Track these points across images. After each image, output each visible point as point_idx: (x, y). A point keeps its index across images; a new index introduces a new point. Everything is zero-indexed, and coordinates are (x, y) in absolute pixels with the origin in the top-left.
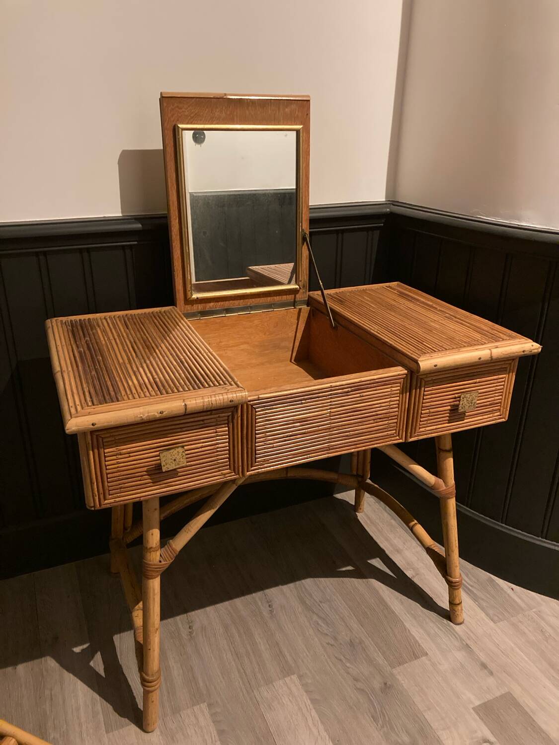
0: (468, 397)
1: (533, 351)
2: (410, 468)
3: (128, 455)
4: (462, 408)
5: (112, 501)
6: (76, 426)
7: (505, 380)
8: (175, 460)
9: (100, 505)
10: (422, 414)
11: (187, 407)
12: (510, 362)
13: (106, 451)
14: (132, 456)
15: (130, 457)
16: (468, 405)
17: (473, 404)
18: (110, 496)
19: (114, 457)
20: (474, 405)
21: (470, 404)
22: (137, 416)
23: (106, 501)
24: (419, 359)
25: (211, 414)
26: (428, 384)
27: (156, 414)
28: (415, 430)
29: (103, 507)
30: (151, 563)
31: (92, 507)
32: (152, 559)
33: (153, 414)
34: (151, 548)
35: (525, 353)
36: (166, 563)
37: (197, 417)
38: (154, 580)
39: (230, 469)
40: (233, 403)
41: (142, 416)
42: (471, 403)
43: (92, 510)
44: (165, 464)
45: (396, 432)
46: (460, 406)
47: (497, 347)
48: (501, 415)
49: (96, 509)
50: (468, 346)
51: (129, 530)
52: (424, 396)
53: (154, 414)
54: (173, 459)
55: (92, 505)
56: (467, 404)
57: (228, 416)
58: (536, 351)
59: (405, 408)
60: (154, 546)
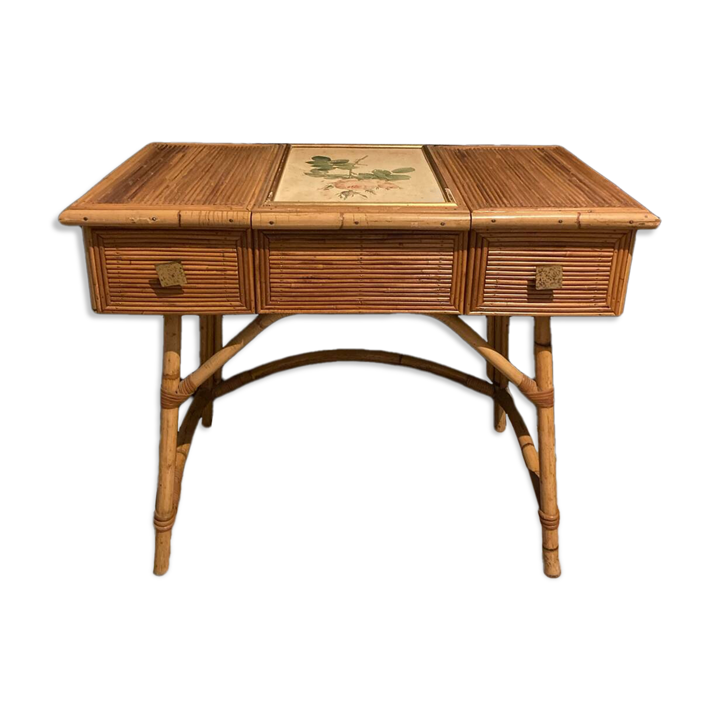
0: (548, 272)
1: (646, 224)
2: (479, 350)
3: (129, 262)
4: (540, 284)
5: (114, 308)
6: (69, 217)
7: (612, 259)
8: (173, 276)
9: (102, 310)
10: (485, 283)
11: (182, 218)
12: (620, 236)
13: (107, 253)
14: (133, 264)
15: (131, 264)
16: (551, 282)
17: (556, 281)
18: (112, 303)
19: (115, 262)
20: (558, 282)
21: (553, 281)
22: (128, 218)
23: (108, 307)
24: (474, 211)
25: (217, 235)
26: (491, 245)
27: (148, 220)
28: (477, 302)
29: (106, 312)
30: (166, 391)
31: (95, 310)
32: (167, 388)
33: (144, 219)
34: (167, 375)
35: (634, 224)
36: (185, 396)
37: (202, 235)
38: (168, 410)
39: (240, 301)
40: (233, 223)
41: (133, 219)
42: (554, 279)
43: (95, 314)
44: (162, 278)
45: (450, 299)
46: (537, 282)
47: (591, 212)
48: (608, 307)
49: (99, 313)
50: (554, 207)
51: (218, 382)
52: (487, 261)
53: (146, 220)
54: (171, 274)
55: (95, 308)
56: (549, 280)
57: (236, 241)
58: (651, 224)
59: (462, 271)
60: (171, 373)
